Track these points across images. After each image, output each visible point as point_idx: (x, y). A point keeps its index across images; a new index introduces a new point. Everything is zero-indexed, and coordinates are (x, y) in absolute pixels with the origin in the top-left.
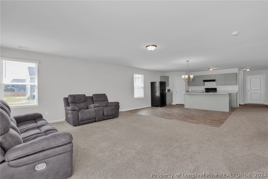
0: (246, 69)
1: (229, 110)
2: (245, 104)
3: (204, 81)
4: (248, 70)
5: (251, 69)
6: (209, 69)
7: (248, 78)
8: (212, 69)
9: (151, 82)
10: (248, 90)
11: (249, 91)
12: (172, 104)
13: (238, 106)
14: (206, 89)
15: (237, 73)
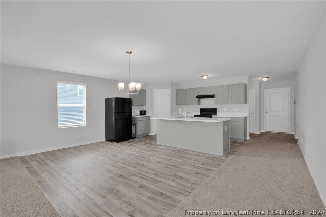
0: (260, 79)
1: (224, 153)
2: (262, 133)
3: (199, 97)
4: (265, 79)
5: (268, 78)
6: (201, 76)
7: (267, 93)
8: (207, 76)
9: (106, 99)
10: (267, 111)
11: (267, 113)
12: (150, 134)
13: (248, 138)
14: (201, 109)
15: (246, 84)
